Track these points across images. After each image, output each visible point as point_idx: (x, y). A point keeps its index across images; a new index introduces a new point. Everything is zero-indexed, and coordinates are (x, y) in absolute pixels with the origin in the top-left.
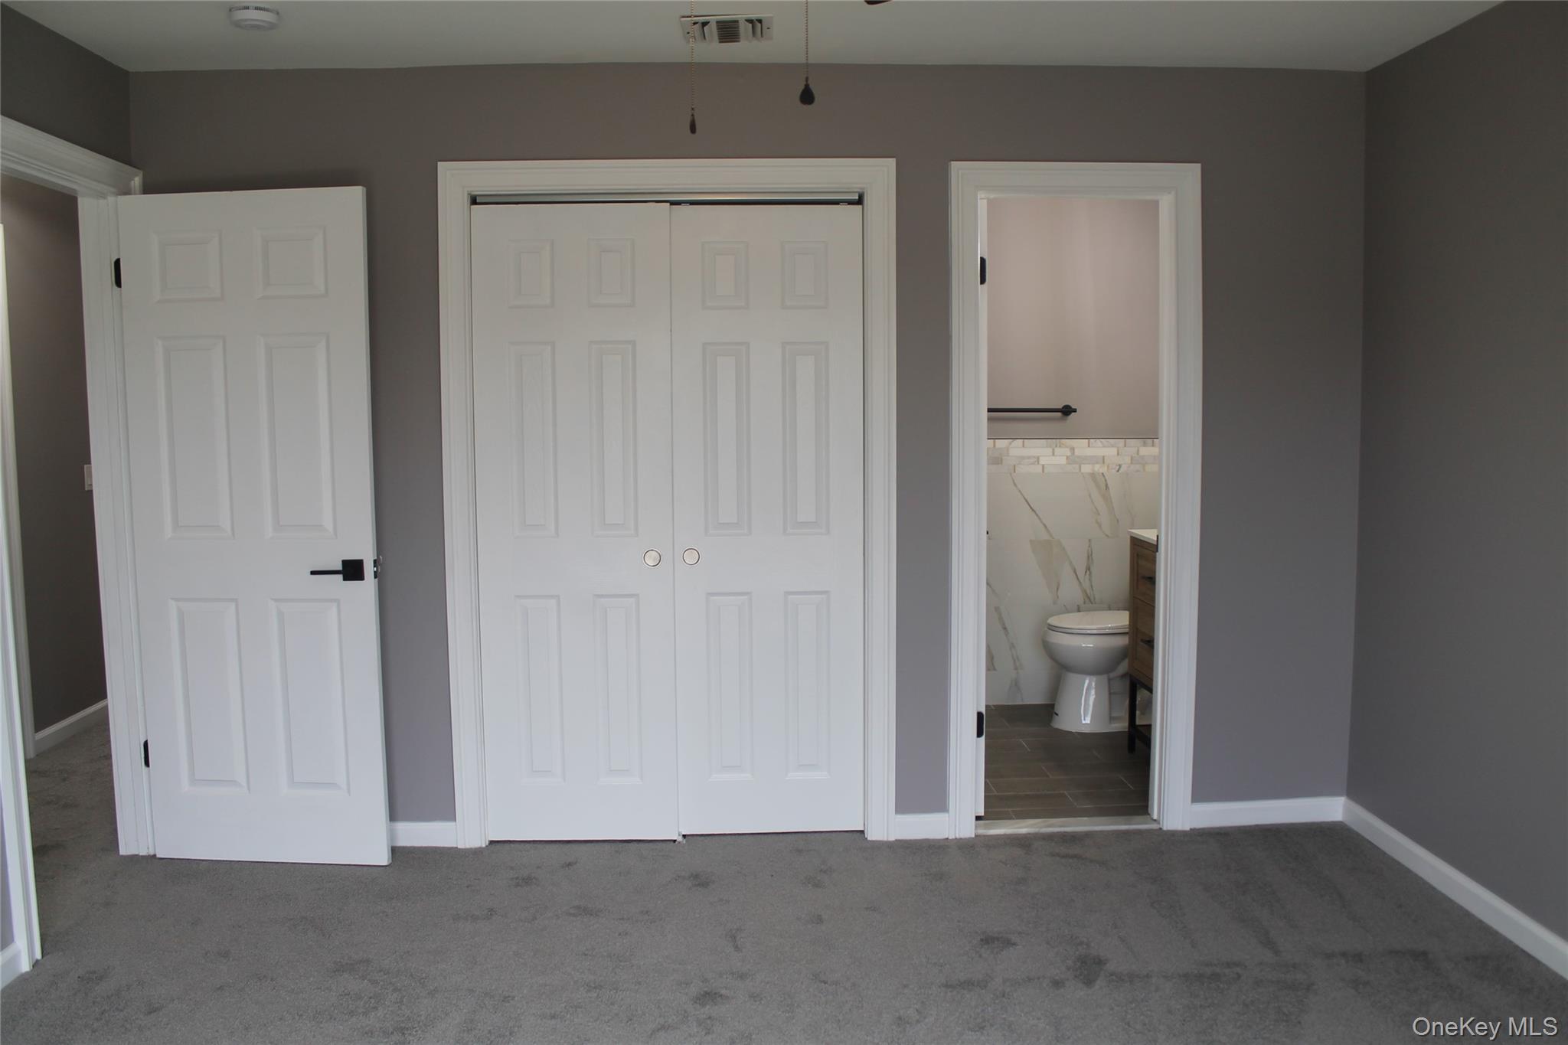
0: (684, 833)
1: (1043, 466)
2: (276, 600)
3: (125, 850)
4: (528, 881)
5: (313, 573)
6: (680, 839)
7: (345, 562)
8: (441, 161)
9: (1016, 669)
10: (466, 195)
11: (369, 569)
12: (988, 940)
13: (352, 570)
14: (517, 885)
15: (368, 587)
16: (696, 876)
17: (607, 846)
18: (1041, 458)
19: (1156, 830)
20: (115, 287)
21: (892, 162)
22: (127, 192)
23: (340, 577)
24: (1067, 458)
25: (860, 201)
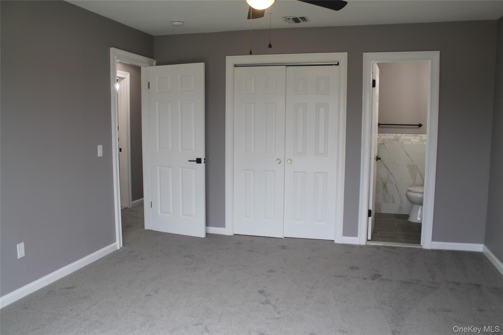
0: (285, 237)
1: (412, 142)
2: (181, 168)
3: (146, 228)
4: (239, 243)
5: (189, 161)
6: (283, 238)
7: (197, 159)
8: (227, 56)
9: (401, 203)
10: (233, 65)
11: (203, 161)
12: (352, 268)
13: (199, 161)
14: (237, 244)
15: (203, 165)
16: (283, 246)
17: (264, 238)
18: (411, 140)
19: (420, 248)
20: (148, 89)
21: (346, 53)
22: (152, 65)
23: (196, 162)
24: (420, 140)
25: (338, 64)
